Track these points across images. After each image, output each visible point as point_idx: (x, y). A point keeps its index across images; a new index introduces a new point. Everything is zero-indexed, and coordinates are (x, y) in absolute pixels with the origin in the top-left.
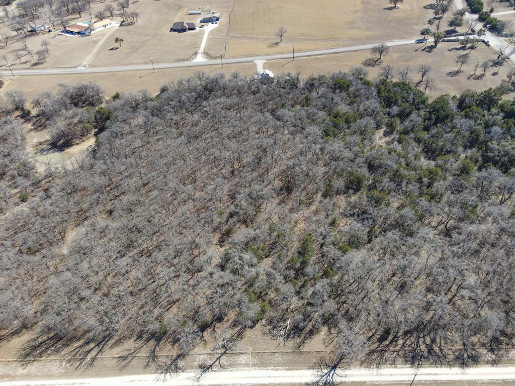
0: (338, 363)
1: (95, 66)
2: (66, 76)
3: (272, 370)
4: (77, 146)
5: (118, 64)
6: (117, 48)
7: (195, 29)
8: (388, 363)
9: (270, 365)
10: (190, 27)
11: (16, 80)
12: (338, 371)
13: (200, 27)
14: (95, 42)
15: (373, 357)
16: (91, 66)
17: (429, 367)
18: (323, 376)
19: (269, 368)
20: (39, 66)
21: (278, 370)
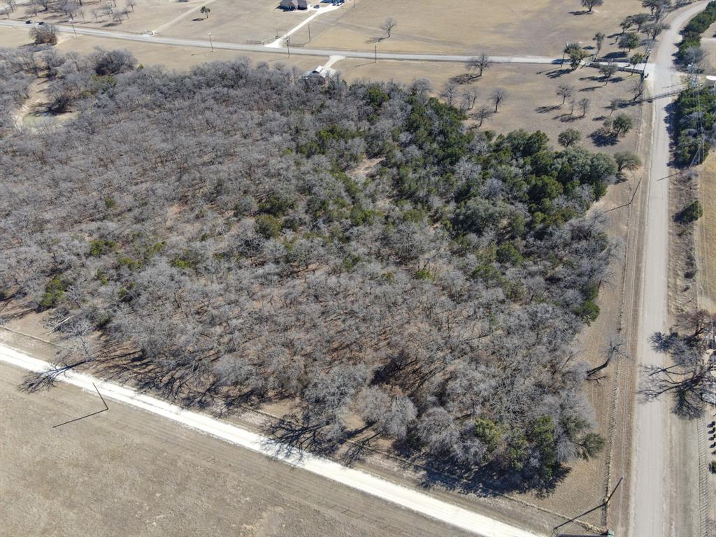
0: (76, 365)
1: (161, 36)
2: (125, 41)
3: (17, 351)
4: (70, 114)
5: (185, 37)
6: (202, 20)
7: (305, 8)
8: (120, 380)
9: (20, 346)
10: (301, 6)
11: (77, 38)
12: (69, 372)
13: (315, 7)
14: (187, 9)
15: (111, 371)
16: (159, 35)
17: (154, 397)
18: (51, 371)
19: (16, 349)
20: (110, 28)
21: (21, 353)
